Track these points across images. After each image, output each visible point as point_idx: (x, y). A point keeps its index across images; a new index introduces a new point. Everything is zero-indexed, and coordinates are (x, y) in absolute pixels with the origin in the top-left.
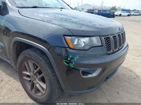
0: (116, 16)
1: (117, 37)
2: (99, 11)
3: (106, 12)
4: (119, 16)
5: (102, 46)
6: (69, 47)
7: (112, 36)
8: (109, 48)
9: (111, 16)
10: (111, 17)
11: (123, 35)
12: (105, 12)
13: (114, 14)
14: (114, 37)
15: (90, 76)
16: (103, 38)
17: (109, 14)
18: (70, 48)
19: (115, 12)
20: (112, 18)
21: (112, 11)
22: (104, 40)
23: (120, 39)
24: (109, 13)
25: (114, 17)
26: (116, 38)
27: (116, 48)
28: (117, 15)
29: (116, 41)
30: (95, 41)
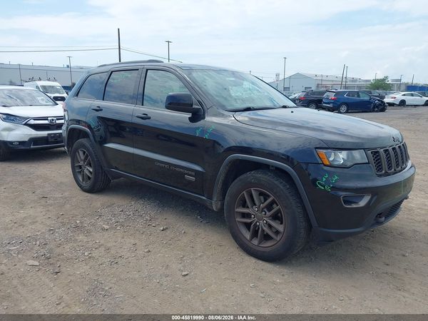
0: (389, 108)
1: (392, 153)
2: (337, 94)
3: (359, 96)
4: (399, 105)
5: (369, 163)
6: (323, 163)
7: (382, 150)
8: (379, 168)
9: (374, 108)
10: (373, 111)
11: (401, 150)
12: (356, 98)
13: (382, 102)
14: (386, 151)
15: (354, 206)
16: (370, 152)
17: (369, 102)
18: (325, 165)
19: (386, 96)
20: (377, 111)
21: (376, 93)
22: (372, 155)
23: (396, 155)
24: (367, 98)
25: (383, 110)
26: (389, 153)
27: (390, 168)
28: (391, 105)
29: (390, 156)
30: (358, 156)
